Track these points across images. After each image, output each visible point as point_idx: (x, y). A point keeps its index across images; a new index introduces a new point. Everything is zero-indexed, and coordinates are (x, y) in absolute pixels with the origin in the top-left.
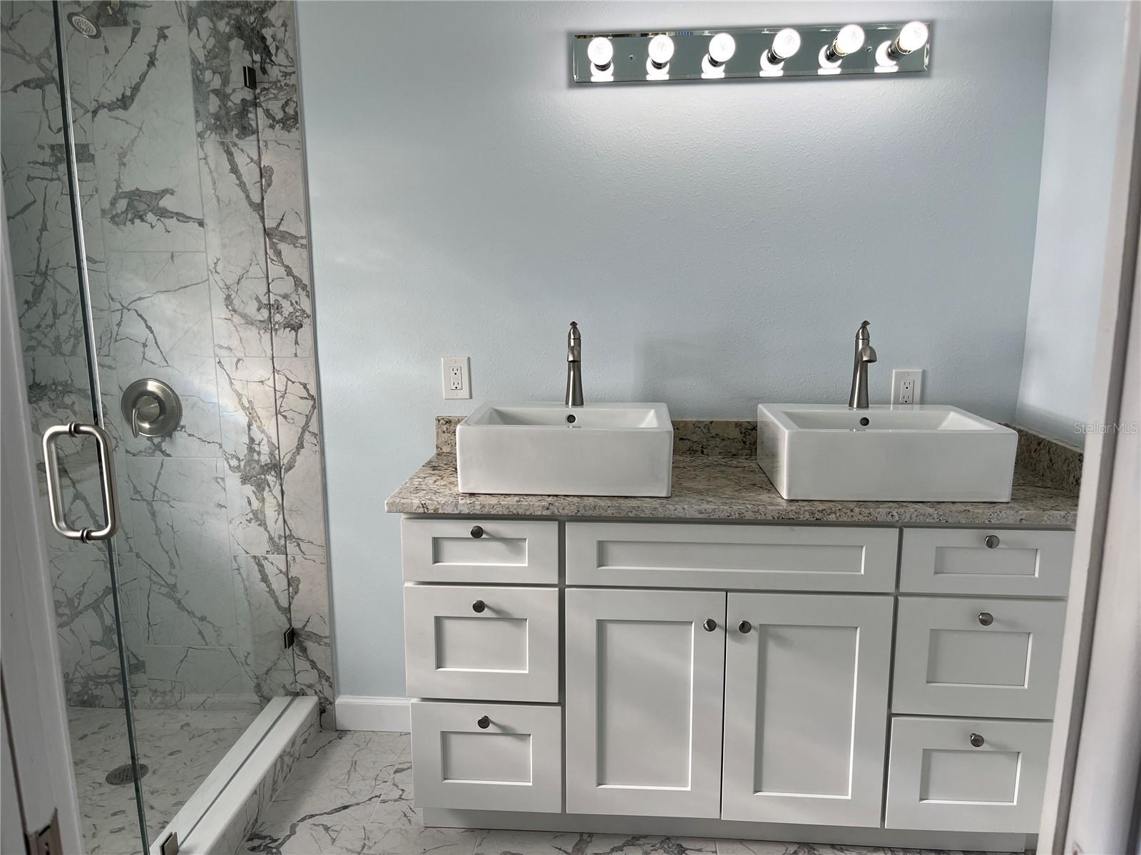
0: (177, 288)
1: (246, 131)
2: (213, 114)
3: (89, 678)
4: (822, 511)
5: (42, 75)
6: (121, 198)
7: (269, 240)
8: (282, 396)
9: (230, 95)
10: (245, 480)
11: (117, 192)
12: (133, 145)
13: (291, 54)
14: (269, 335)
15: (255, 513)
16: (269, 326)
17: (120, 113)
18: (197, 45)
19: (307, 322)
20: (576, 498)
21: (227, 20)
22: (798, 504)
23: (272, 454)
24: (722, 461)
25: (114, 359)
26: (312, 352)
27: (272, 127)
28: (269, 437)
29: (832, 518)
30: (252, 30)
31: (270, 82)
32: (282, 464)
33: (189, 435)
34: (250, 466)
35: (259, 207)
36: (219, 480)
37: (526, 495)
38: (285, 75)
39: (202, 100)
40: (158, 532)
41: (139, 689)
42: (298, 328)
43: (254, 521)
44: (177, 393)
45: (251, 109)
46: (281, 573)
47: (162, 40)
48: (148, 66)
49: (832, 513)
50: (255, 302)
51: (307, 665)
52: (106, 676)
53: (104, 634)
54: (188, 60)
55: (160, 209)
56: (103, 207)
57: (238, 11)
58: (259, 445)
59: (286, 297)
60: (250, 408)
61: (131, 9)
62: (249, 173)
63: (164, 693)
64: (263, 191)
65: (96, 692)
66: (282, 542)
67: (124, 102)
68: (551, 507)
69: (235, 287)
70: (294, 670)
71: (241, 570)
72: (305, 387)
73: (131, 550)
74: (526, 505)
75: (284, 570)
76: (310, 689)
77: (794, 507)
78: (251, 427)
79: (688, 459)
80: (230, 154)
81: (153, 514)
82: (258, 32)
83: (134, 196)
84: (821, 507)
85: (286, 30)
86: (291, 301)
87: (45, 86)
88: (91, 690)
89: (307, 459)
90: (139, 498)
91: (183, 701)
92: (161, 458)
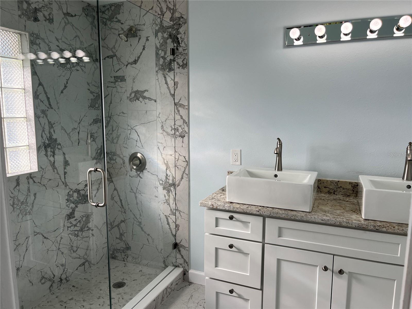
0: (147, 122)
1: (171, 70)
2: (161, 64)
3: (114, 250)
4: (379, 226)
5: (112, 54)
6: (133, 93)
7: (176, 106)
8: (177, 160)
9: (167, 58)
10: (164, 188)
11: (132, 91)
12: (137, 75)
13: (186, 43)
14: (174, 139)
15: (166, 200)
16: (174, 136)
17: (134, 65)
18: (157, 42)
19: (186, 135)
20: (271, 209)
21: (167, 33)
22: (369, 221)
23: (173, 180)
24: (342, 198)
25: (128, 145)
26: (188, 146)
27: (179, 68)
28: (172, 174)
29: (384, 229)
30: (174, 36)
31: (179, 53)
32: (176, 184)
33: (148, 172)
34: (166, 184)
35: (173, 95)
36: (156, 188)
37: (252, 205)
38: (184, 50)
39: (158, 60)
40: (137, 204)
41: (129, 256)
42: (184, 137)
43: (166, 203)
44: (145, 158)
45: (172, 62)
46: (173, 222)
47: (147, 41)
48: (143, 50)
49: (384, 227)
50: (170, 127)
51: (180, 257)
52: (120, 250)
53: (120, 235)
54: (154, 47)
55: (144, 96)
56: (128, 96)
57: (170, 30)
58: (169, 177)
59: (180, 126)
60: (167, 164)
61: (138, 31)
62: (171, 83)
63: (136, 258)
64: (175, 90)
65: (117, 255)
66: (175, 211)
67: (135, 62)
68: (260, 211)
69: (164, 123)
70: (176, 258)
71: (161, 219)
72: (185, 158)
73: (129, 209)
74: (250, 209)
75: (175, 221)
76: (181, 265)
77: (366, 223)
78: (167, 170)
79: (327, 196)
80: (165, 77)
81: (136, 197)
82: (176, 36)
83: (137, 92)
84: (379, 224)
85: (185, 35)
86: (182, 128)
87: (113, 58)
88: (115, 253)
89: (184, 182)
90: (132, 192)
91: (141, 262)
92: (139, 179)
